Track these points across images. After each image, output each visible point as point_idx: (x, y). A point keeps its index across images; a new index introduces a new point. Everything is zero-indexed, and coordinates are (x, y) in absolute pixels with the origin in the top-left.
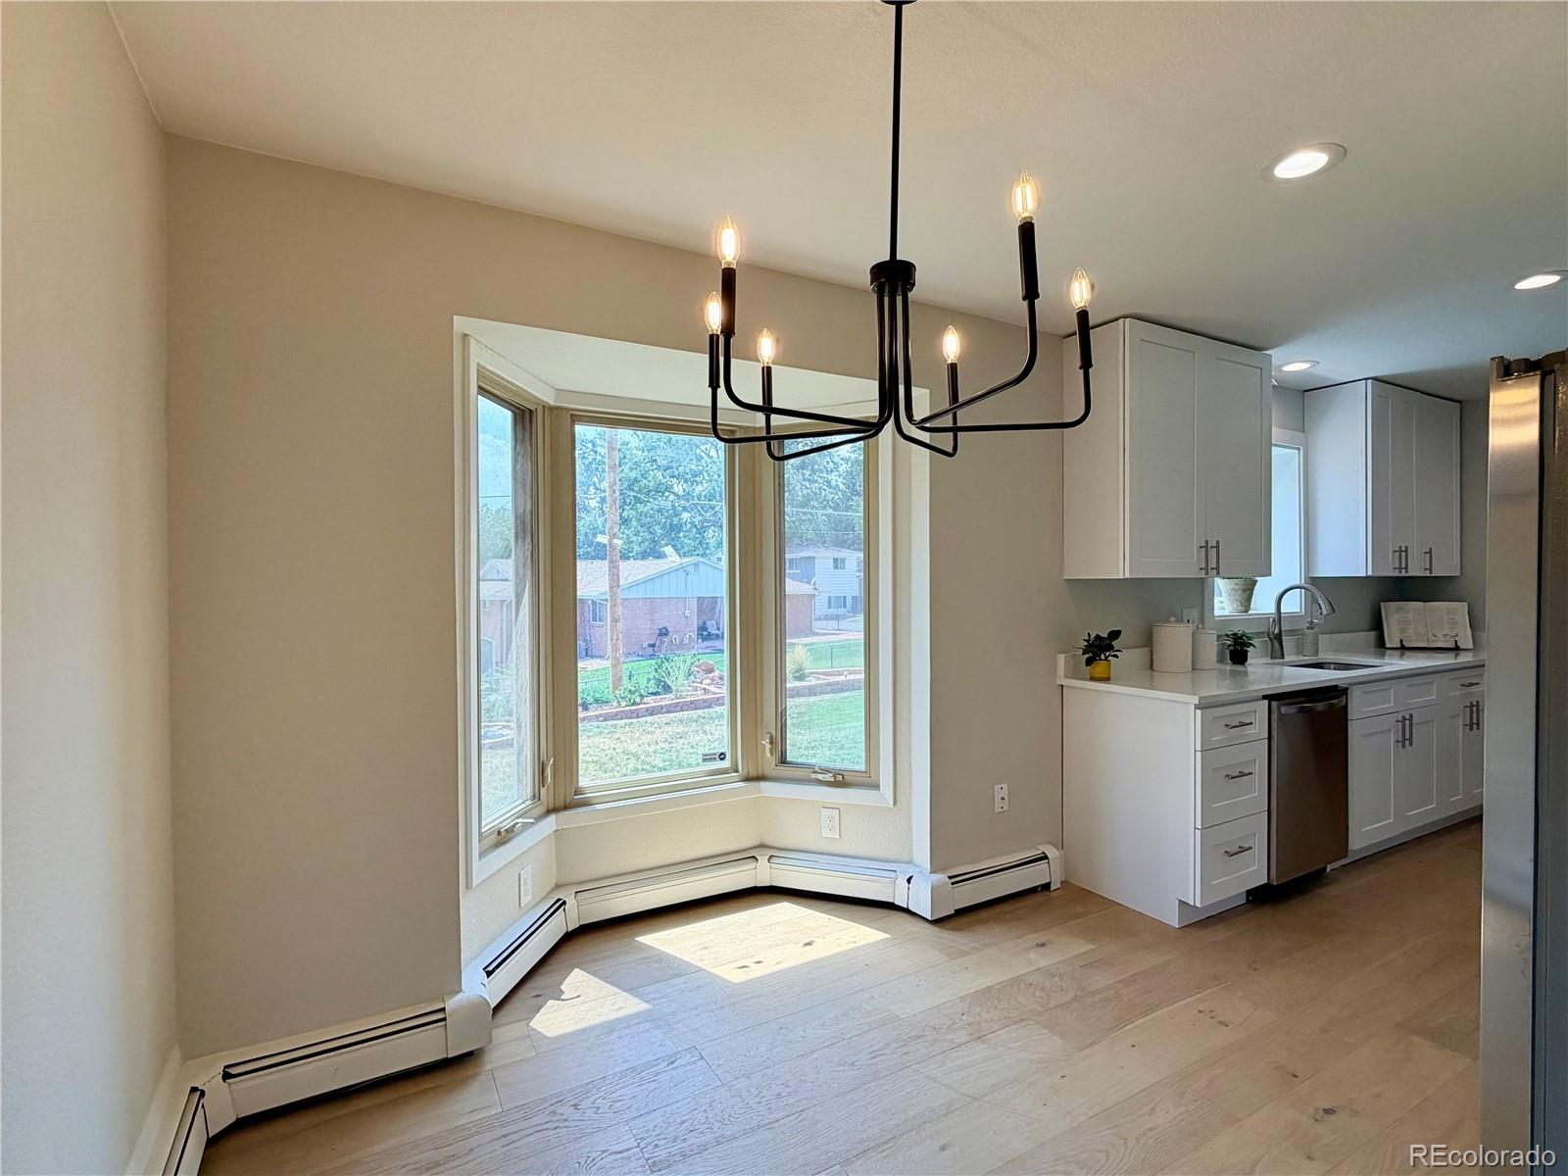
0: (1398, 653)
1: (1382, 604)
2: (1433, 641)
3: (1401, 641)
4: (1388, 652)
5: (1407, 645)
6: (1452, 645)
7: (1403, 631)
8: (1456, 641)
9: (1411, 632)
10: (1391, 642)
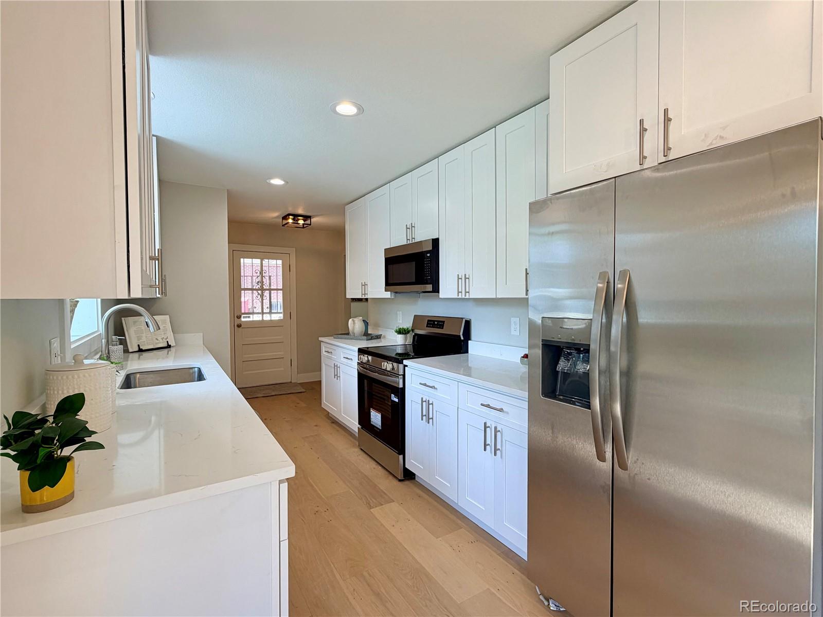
0: (137, 355)
1: (123, 319)
2: (156, 344)
3: (139, 345)
4: (131, 355)
5: (144, 348)
6: (165, 345)
7: (139, 338)
8: (167, 342)
9: (144, 339)
10: (132, 348)
